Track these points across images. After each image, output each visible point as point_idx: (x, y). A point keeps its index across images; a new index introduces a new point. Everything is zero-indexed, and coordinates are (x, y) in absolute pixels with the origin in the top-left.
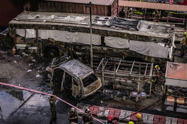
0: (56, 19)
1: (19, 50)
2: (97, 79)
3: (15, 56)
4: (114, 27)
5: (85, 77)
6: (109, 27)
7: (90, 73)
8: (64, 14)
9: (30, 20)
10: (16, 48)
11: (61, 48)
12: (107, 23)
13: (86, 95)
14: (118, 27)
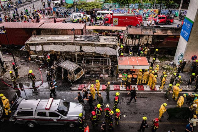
0: (53, 39)
1: (33, 58)
2: (81, 70)
4: (86, 41)
5: (75, 69)
6: (84, 41)
7: (77, 67)
8: (57, 36)
9: (37, 41)
10: (30, 57)
11: (58, 55)
12: (82, 39)
13: (76, 79)
14: (88, 40)
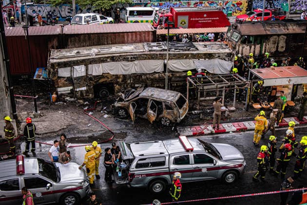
0: (103, 52)
2: (185, 100)
3: (56, 103)
4: (173, 49)
5: (177, 99)
7: (178, 95)
12: (164, 47)
14: (177, 49)
